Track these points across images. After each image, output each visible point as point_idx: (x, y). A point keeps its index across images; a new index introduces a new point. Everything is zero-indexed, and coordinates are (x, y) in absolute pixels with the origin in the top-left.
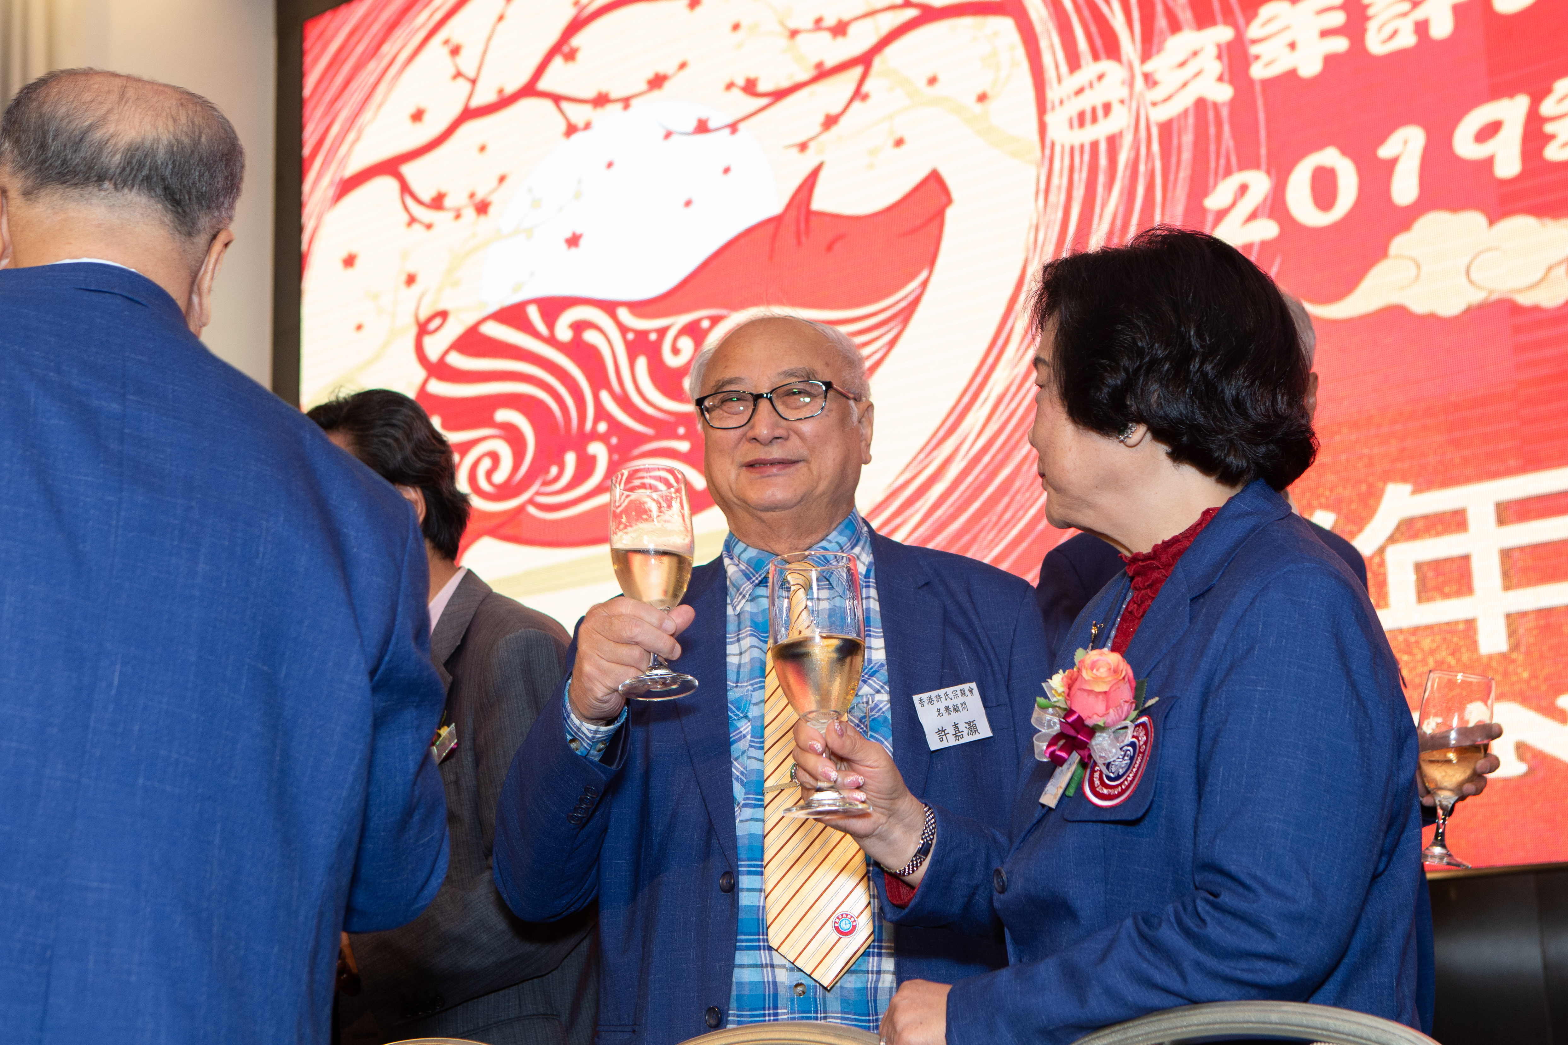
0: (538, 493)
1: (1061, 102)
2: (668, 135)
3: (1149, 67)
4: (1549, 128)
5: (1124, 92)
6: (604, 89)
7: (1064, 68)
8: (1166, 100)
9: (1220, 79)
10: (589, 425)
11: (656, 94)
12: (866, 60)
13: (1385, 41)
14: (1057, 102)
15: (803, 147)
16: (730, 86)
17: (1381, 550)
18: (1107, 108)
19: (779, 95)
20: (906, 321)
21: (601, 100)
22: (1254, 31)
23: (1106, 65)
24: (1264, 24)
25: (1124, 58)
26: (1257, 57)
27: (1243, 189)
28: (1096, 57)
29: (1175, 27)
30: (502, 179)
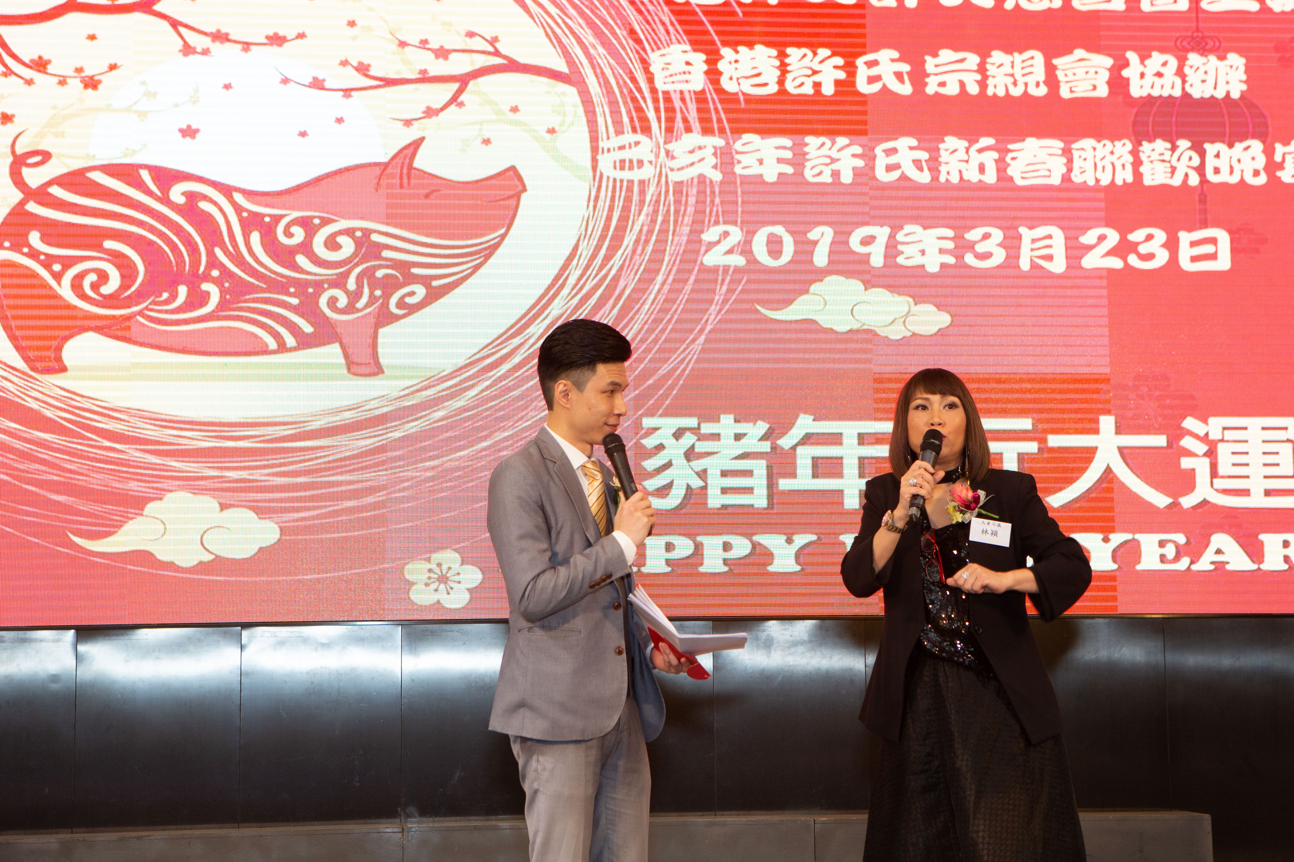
0: (146, 308)
1: (609, 150)
2: (285, 81)
3: (669, 147)
4: (900, 247)
5: (652, 157)
6: (224, 31)
7: (611, 130)
8: (679, 169)
9: (715, 167)
10: (202, 269)
11: (275, 48)
12: (464, 80)
13: (813, 176)
14: (605, 150)
15: (408, 123)
16: (344, 63)
17: (794, 448)
18: (641, 163)
19: (389, 82)
20: (487, 257)
21: (220, 37)
22: (738, 146)
23: (639, 137)
24: (744, 145)
25: (653, 136)
26: (739, 162)
27: (726, 234)
28: (634, 130)
29: (688, 130)
30: (113, 67)
